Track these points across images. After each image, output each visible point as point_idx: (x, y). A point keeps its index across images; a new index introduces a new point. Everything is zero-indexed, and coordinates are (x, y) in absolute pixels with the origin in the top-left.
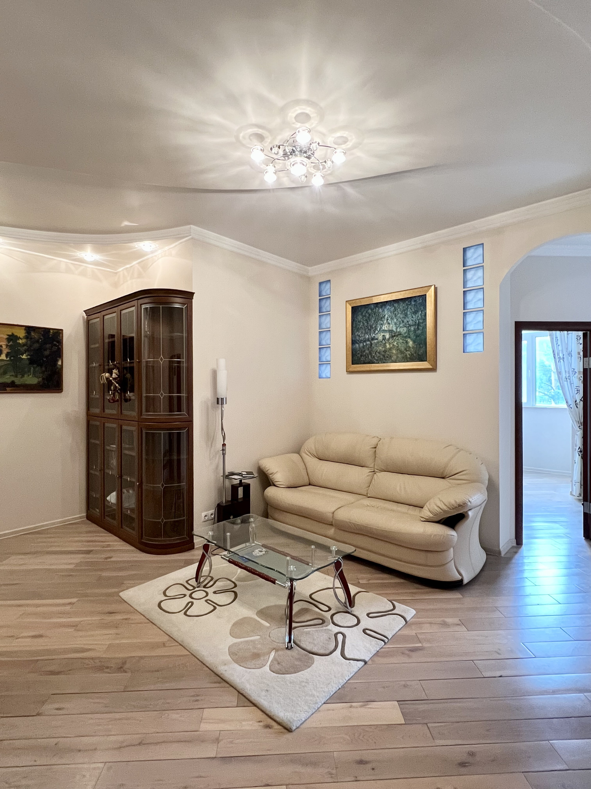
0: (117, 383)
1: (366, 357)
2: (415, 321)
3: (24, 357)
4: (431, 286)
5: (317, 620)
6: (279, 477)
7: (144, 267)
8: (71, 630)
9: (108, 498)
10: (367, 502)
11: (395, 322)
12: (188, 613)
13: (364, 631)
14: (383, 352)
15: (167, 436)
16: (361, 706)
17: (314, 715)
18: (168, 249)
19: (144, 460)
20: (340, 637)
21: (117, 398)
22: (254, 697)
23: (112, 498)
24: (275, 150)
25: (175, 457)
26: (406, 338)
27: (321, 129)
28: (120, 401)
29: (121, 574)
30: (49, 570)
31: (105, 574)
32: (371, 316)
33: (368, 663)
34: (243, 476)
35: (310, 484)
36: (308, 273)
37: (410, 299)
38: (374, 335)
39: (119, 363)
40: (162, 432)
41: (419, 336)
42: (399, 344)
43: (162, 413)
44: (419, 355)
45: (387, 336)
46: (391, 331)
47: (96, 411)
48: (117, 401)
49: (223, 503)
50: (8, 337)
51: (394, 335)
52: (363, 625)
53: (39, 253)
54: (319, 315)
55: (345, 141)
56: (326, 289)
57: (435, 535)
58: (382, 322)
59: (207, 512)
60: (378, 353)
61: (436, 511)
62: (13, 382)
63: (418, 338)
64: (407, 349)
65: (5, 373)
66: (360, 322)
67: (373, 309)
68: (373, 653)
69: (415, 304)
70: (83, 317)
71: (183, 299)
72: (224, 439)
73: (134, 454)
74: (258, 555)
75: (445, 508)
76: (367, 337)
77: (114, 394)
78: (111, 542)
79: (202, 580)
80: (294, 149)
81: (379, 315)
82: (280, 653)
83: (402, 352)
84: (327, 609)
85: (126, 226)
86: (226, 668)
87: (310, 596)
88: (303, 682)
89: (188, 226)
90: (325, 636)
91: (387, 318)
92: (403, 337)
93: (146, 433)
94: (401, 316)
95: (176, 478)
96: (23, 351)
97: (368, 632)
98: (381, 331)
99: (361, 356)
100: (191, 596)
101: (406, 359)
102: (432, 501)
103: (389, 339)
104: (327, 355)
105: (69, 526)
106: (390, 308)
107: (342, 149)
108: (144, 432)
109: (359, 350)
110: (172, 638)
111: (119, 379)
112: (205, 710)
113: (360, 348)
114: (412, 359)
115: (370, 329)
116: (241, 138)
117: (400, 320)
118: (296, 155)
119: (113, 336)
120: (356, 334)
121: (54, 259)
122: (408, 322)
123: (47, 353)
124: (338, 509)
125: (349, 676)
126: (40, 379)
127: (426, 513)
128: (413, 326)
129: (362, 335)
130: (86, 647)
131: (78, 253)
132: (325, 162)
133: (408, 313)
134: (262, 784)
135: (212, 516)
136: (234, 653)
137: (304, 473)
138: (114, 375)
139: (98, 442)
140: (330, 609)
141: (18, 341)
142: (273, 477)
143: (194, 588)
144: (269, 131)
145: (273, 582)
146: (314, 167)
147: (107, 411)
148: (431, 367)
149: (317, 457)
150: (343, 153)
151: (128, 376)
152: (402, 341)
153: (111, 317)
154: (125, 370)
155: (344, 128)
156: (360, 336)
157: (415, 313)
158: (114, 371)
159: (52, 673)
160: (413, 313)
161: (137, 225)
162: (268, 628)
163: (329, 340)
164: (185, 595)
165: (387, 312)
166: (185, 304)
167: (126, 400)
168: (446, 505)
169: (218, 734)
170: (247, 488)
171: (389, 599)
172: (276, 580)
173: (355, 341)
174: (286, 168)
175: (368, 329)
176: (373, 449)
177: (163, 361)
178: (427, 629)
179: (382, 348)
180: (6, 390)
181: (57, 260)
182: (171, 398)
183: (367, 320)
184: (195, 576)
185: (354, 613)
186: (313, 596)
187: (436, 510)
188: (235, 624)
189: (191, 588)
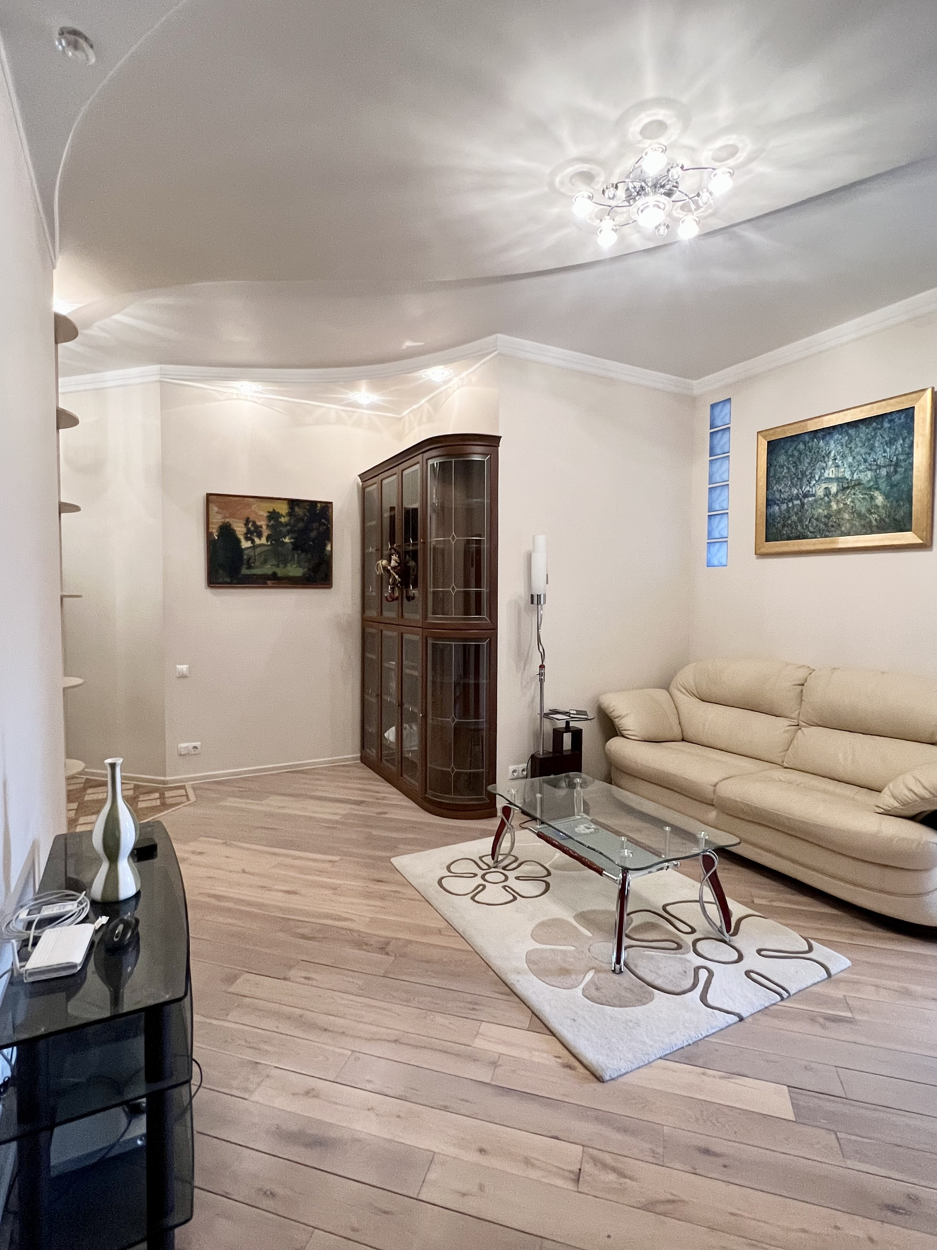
0: (397, 574)
1: (793, 528)
2: (890, 457)
3: (287, 540)
4: (924, 390)
5: (672, 943)
6: (629, 722)
7: (436, 406)
8: (327, 892)
9: (386, 735)
10: (779, 774)
11: (850, 463)
12: (476, 898)
13: (748, 973)
14: (825, 517)
15: (461, 650)
16: (721, 1078)
17: (641, 1070)
18: (467, 376)
19: (429, 684)
20: (703, 975)
21: (397, 595)
22: (555, 1023)
23: (391, 734)
24: (611, 192)
25: (472, 681)
26: (871, 491)
27: (687, 141)
28: (400, 599)
29: (395, 835)
30: (311, 818)
31: (375, 832)
32: (803, 455)
33: (746, 1020)
34: (571, 715)
35: (683, 740)
36: (692, 390)
37: (881, 419)
38: (808, 488)
39: (400, 546)
40: (453, 643)
41: (896, 486)
42: (857, 501)
43: (454, 615)
44: (895, 520)
45: (834, 488)
46: (838, 479)
47: (372, 613)
48: (397, 599)
49: (539, 754)
50: (269, 514)
51: (846, 486)
52: (745, 965)
53: (303, 399)
54: (710, 461)
55: (733, 151)
56: (722, 416)
57: (903, 839)
58: (825, 465)
59: (517, 766)
60: (816, 519)
61: (905, 798)
62: (275, 574)
63: (895, 489)
64: (873, 511)
65: (265, 561)
66: (782, 467)
67: (808, 442)
68: (757, 1008)
69: (890, 428)
70: (358, 484)
71: (482, 447)
72: (543, 657)
73: (416, 673)
74: (583, 832)
75: (926, 794)
76: (795, 492)
77: (393, 589)
78: (388, 793)
79: (500, 858)
80: (643, 184)
81: (818, 452)
82: (602, 975)
83: (860, 516)
84: (689, 930)
85: (409, 347)
86: (519, 977)
87: (664, 908)
88: (631, 1021)
89: (494, 336)
90: (680, 968)
91: (835, 455)
92: (865, 488)
93: (433, 644)
94: (863, 451)
95: (472, 712)
96: (285, 531)
97: (753, 975)
98: (823, 480)
99: (784, 526)
100: (483, 877)
101: (869, 529)
102: (901, 778)
103: (837, 494)
104: (720, 527)
105: (338, 768)
106: (840, 437)
107: (729, 168)
108: (430, 641)
109: (779, 517)
110: (451, 925)
111: (399, 568)
112: (483, 1023)
113: (781, 512)
114: (882, 528)
115: (801, 477)
116: (557, 185)
117: (859, 458)
118: (646, 194)
119: (392, 509)
120: (775, 488)
121: (322, 407)
122: (875, 461)
123: (313, 534)
124: (723, 780)
125: (707, 1030)
126: (305, 569)
127: (887, 800)
128: (885, 467)
129: (786, 490)
130: (344, 915)
131: (350, 395)
132: (698, 195)
133: (877, 444)
134: (549, 1135)
135: (525, 773)
136: (534, 961)
137: (674, 721)
138: (393, 563)
139: (374, 657)
140: (693, 931)
141: (280, 520)
142: (620, 723)
143: (490, 867)
144: (601, 164)
145: (600, 871)
146: (682, 208)
147: (386, 614)
148: (920, 541)
149: (698, 696)
150: (729, 174)
151: (412, 564)
152: (862, 496)
153: (390, 482)
154: (407, 556)
155: (729, 129)
156: (783, 490)
157: (891, 444)
158: (394, 557)
159: (304, 937)
160: (887, 444)
161: (421, 344)
162: (589, 938)
163: (726, 502)
164: (475, 875)
165: (833, 446)
166: (487, 455)
167: (410, 598)
168: (925, 788)
169: (497, 1057)
170: (577, 735)
171: (805, 935)
172: (604, 870)
173: (772, 500)
174: (632, 219)
175: (798, 479)
176: (797, 686)
177: (455, 540)
178: (868, 993)
179: (824, 510)
180: (266, 583)
181: (327, 407)
182: (467, 594)
183: (795, 463)
184: (491, 853)
185: (737, 945)
186: (668, 908)
187: (907, 796)
188: (543, 924)
189: (485, 867)
